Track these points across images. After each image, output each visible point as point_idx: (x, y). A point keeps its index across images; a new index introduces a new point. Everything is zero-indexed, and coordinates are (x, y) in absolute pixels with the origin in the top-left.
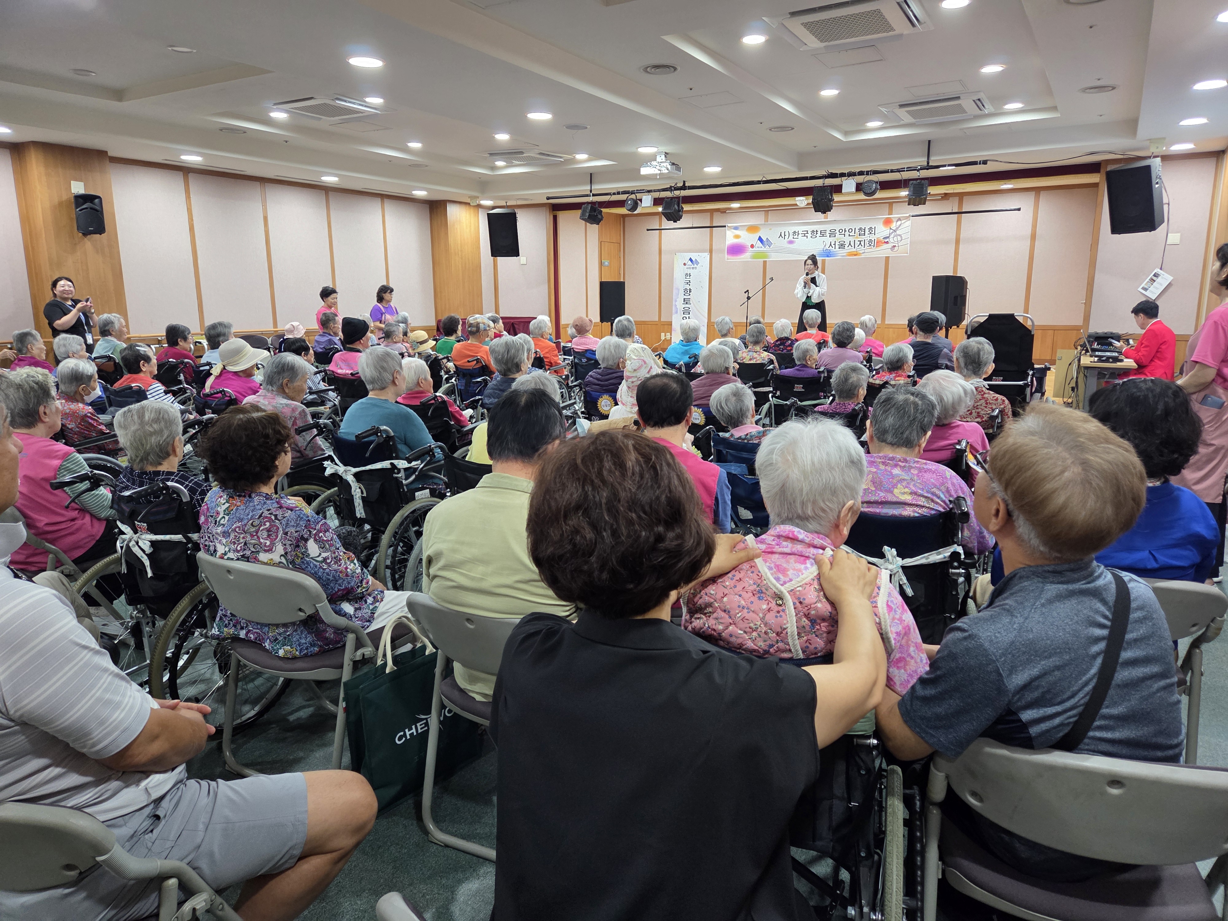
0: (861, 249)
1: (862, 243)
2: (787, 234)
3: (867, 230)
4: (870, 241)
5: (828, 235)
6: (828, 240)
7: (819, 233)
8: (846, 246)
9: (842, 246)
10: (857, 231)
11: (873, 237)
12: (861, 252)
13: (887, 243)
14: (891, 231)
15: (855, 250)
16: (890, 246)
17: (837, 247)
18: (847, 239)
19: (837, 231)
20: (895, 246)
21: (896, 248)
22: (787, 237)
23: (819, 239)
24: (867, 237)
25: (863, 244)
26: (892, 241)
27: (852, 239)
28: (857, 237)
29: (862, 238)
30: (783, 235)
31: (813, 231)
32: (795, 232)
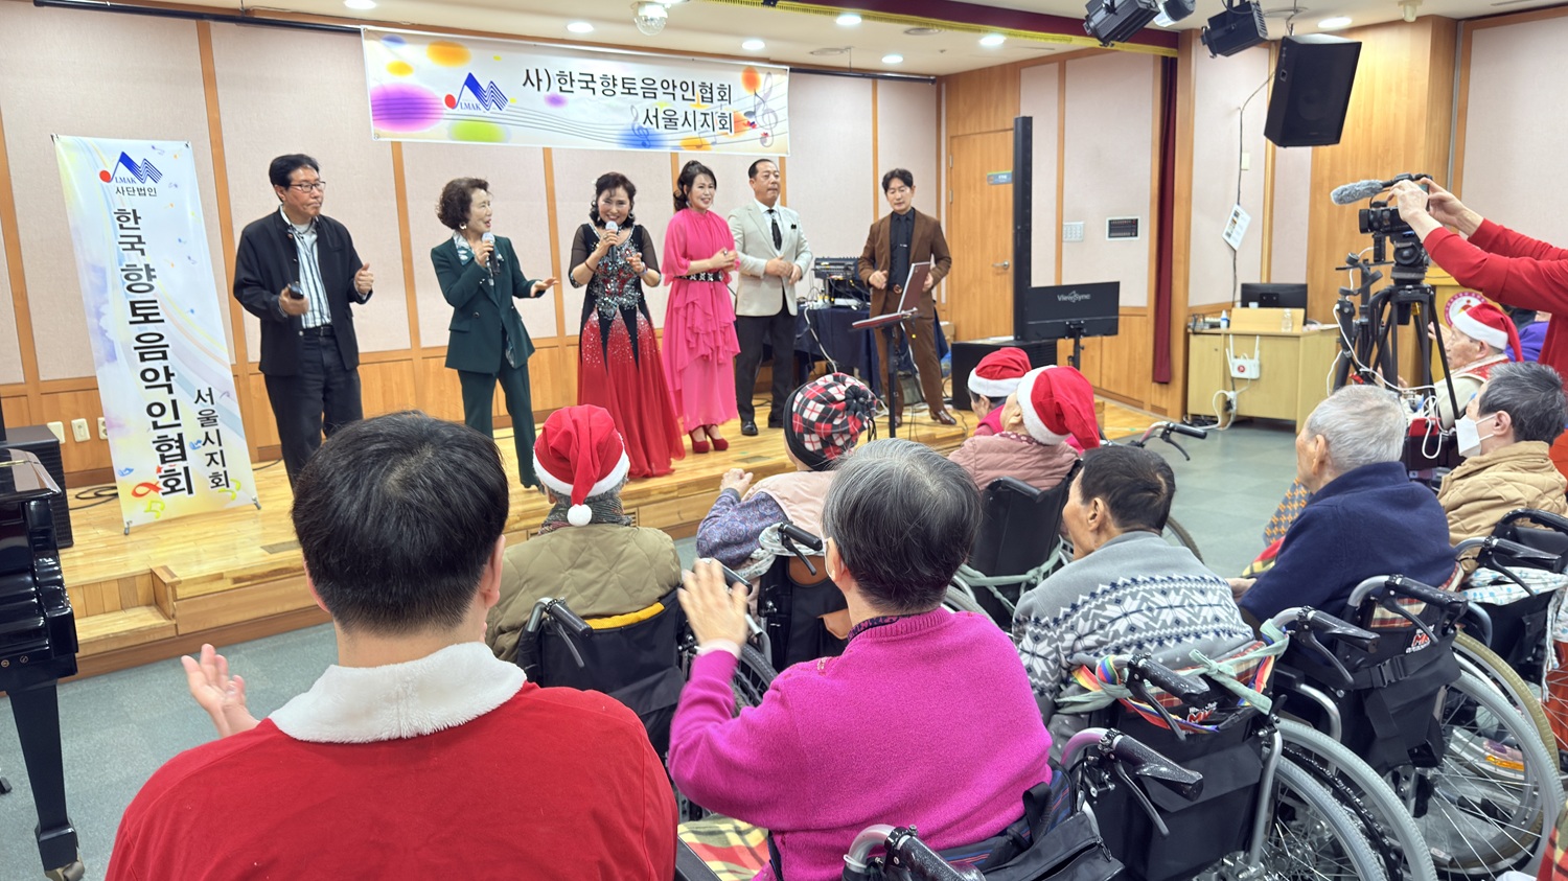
0: (707, 136)
1: (709, 118)
2: (543, 76)
3: (716, 91)
4: (723, 116)
5: (640, 92)
6: (642, 105)
7: (619, 82)
8: (680, 123)
9: (671, 121)
10: (697, 89)
11: (727, 109)
12: (710, 140)
13: (752, 125)
14: (757, 99)
15: (695, 134)
16: (758, 132)
17: (662, 123)
18: (680, 107)
19: (658, 85)
20: (766, 134)
21: (769, 139)
22: (544, 85)
23: (620, 100)
24: (716, 107)
25: (710, 123)
26: (762, 124)
27: (689, 107)
28: (698, 105)
29: (707, 107)
30: (534, 79)
31: (605, 77)
32: (561, 75)
